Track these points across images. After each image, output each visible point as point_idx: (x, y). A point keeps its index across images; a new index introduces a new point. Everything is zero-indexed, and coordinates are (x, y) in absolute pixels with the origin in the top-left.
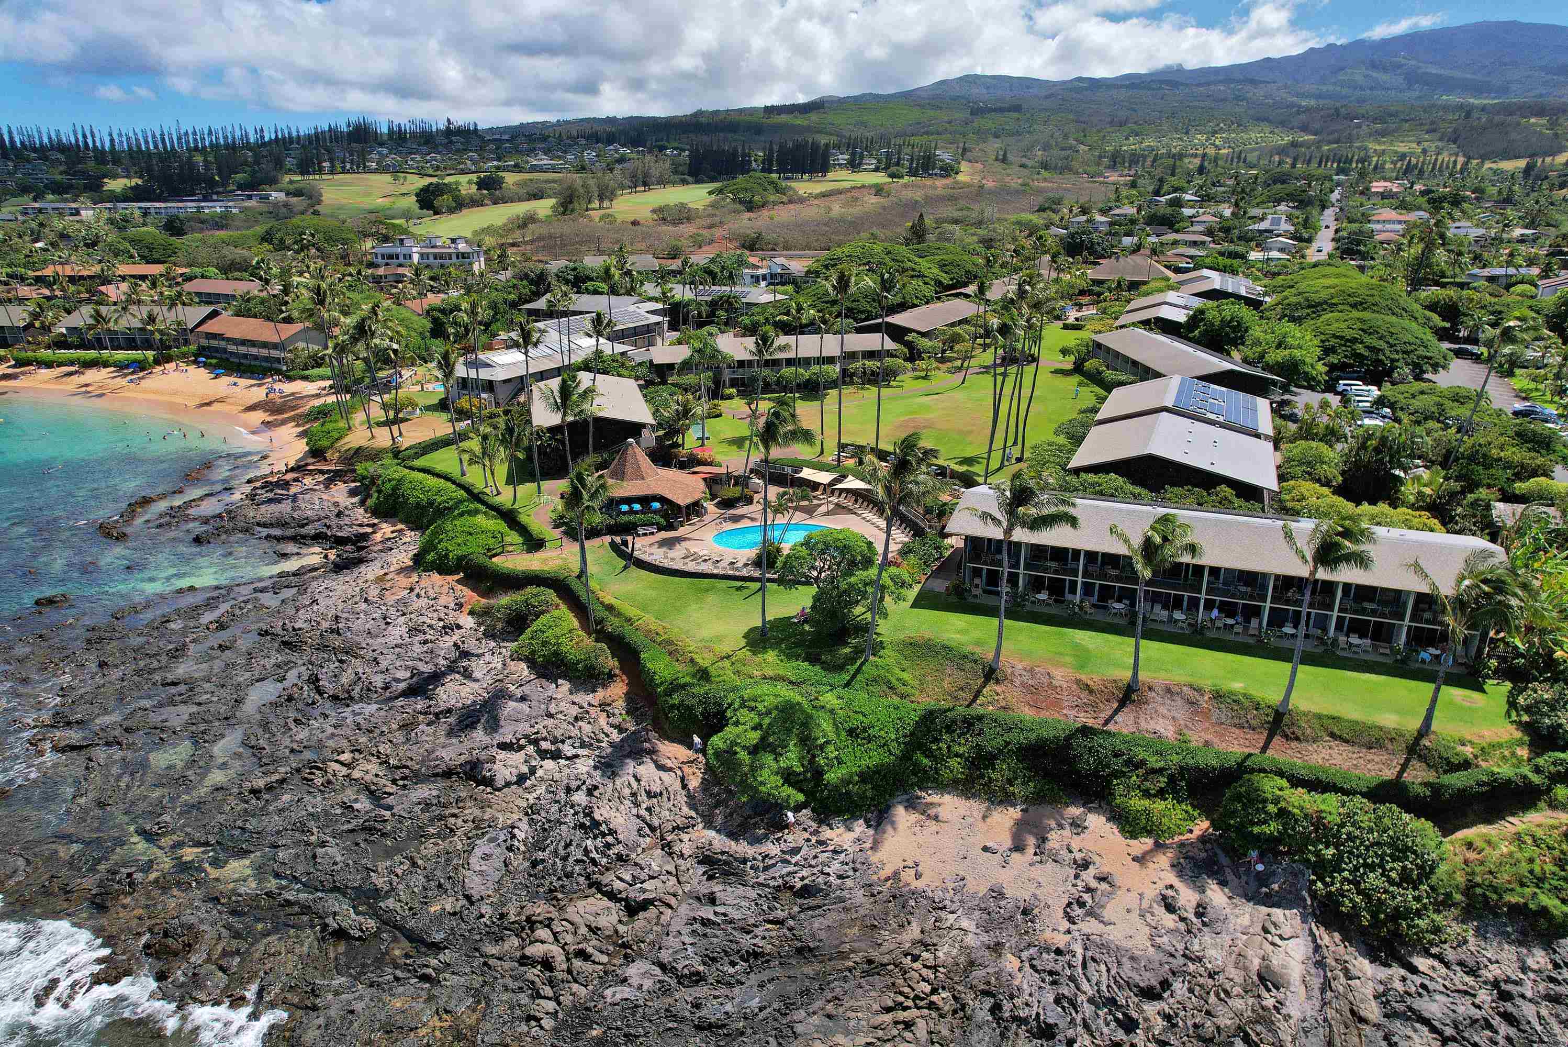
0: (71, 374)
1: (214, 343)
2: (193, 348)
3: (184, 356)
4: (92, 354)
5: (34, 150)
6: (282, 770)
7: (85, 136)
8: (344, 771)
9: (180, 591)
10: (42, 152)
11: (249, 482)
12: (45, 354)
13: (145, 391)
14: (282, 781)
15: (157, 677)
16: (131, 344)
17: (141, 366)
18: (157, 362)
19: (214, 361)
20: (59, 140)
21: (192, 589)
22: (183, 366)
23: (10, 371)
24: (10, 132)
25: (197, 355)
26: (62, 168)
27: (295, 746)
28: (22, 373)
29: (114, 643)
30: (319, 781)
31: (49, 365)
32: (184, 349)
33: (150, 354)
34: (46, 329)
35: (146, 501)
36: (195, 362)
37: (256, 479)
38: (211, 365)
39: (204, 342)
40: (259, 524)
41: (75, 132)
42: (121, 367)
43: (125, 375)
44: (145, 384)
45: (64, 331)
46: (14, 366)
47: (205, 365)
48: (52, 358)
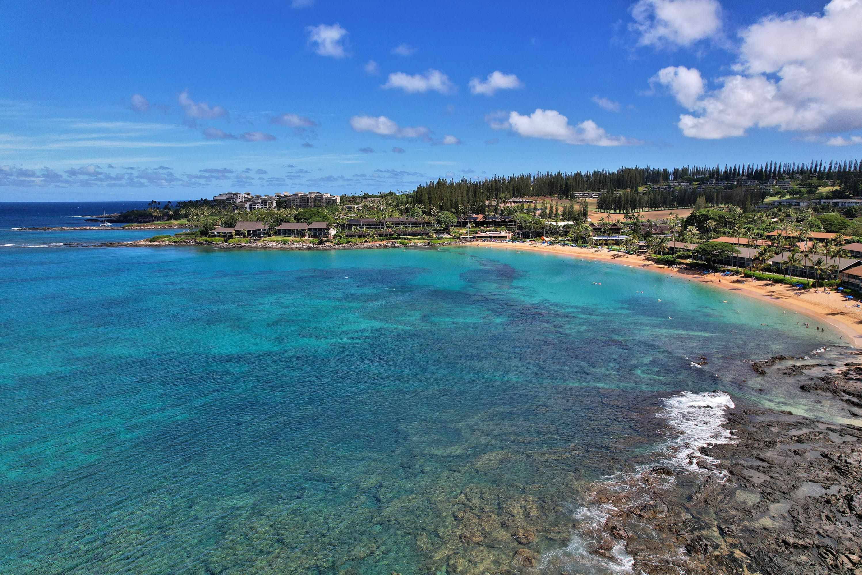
0: (767, 285)
1: (852, 280)
2: (838, 281)
3: (831, 285)
4: (781, 276)
5: (788, 174)
6: (808, 541)
7: (816, 166)
8: (850, 566)
9: (783, 412)
10: (791, 175)
11: (847, 365)
12: (759, 273)
13: (802, 300)
14: (805, 547)
15: (755, 452)
16: (803, 274)
17: (804, 287)
18: (814, 286)
19: (848, 291)
20: (803, 168)
21: (790, 413)
22: (828, 290)
23: (741, 279)
24: (780, 166)
25: (838, 285)
26: (799, 182)
27: (821, 531)
28: (745, 281)
29: (741, 426)
30: (830, 562)
31: (758, 278)
32: (832, 281)
33: (811, 281)
34: (764, 261)
35: (782, 358)
36: (837, 290)
37: (853, 364)
38: (846, 292)
39: (846, 279)
40: (844, 391)
41: (812, 164)
42: (793, 285)
43: (794, 290)
44: (802, 296)
45: (771, 263)
46: (743, 277)
47: (842, 292)
48: (762, 276)
